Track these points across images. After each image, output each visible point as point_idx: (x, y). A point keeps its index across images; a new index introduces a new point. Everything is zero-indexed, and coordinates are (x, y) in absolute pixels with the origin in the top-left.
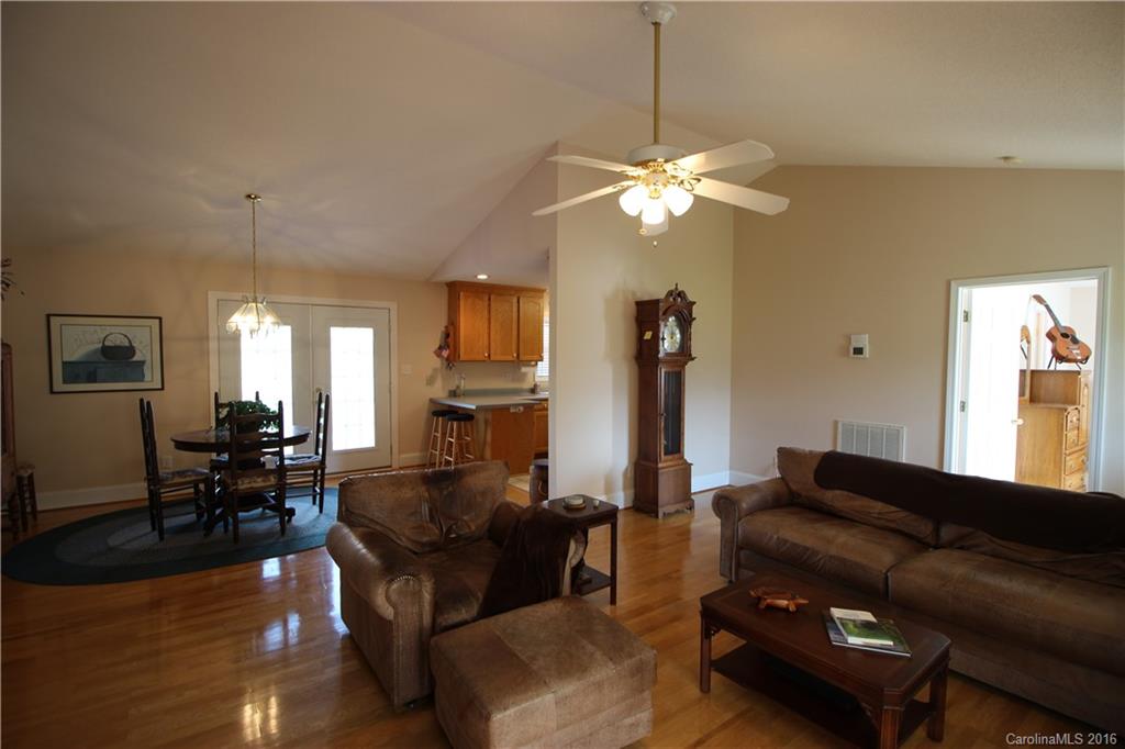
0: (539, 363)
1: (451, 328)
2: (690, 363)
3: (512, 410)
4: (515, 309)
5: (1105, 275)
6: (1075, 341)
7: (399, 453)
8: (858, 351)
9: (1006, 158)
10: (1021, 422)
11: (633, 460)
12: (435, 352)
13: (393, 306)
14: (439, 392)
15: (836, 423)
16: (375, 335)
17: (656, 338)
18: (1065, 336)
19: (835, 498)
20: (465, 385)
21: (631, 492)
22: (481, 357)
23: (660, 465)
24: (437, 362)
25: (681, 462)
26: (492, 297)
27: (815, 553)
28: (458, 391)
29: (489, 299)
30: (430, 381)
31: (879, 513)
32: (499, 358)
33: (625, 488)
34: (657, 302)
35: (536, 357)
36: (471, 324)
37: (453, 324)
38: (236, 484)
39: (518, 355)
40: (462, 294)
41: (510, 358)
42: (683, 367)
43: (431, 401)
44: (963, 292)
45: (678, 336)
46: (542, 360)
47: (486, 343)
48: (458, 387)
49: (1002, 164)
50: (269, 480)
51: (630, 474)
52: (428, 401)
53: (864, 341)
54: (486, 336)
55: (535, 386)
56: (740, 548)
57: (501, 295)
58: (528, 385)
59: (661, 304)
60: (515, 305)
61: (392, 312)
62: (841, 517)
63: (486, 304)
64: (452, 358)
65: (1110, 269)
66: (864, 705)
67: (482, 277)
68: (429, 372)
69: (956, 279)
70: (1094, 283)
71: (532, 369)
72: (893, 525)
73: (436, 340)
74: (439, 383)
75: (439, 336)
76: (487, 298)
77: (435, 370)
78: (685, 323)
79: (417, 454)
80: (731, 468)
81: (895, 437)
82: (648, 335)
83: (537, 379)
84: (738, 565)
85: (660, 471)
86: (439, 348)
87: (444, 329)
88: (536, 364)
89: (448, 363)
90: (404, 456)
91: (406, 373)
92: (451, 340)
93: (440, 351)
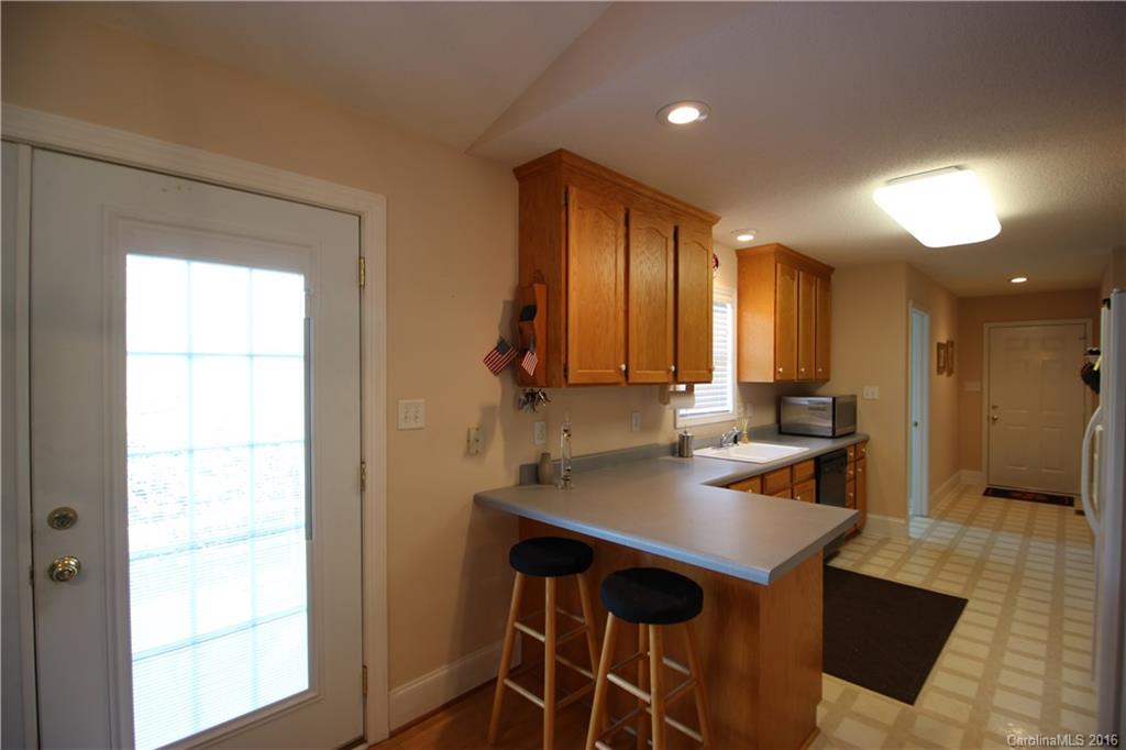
1: (539, 290)
4: (671, 254)
12: (487, 362)
13: (375, 207)
14: (495, 473)
16: (307, 290)
22: (610, 374)
24: (491, 388)
28: (547, 469)
29: (626, 219)
30: (475, 446)
32: (641, 375)
37: (539, 278)
40: (574, 193)
41: (663, 377)
43: (479, 500)
48: (545, 456)
52: (470, 504)
58: (665, 437)
60: (671, 246)
61: (367, 224)
63: (622, 230)
64: (541, 381)
68: (474, 419)
71: (679, 402)
73: (488, 330)
74: (496, 450)
76: (622, 216)
77: (488, 412)
79: (441, 672)
86: (501, 347)
87: (509, 297)
88: (690, 390)
89: (529, 392)
90: (401, 691)
91: (413, 425)
92: (539, 321)
93: (508, 356)
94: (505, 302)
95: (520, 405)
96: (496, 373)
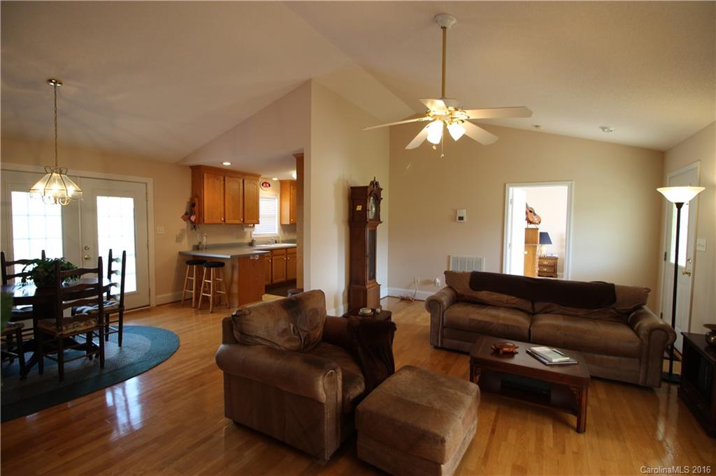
0: (256, 225)
1: (197, 199)
2: (379, 225)
3: (251, 258)
4: (241, 187)
5: (571, 184)
6: (535, 214)
7: (156, 294)
8: (461, 218)
9: (537, 126)
10: (526, 253)
11: (347, 284)
12: (183, 217)
13: (150, 181)
14: (186, 246)
15: (449, 257)
16: (134, 201)
17: (365, 209)
18: (531, 212)
19: (484, 295)
20: (205, 241)
21: (346, 305)
22: (219, 221)
23: (367, 287)
24: (184, 225)
25: (374, 284)
26: (226, 178)
27: (492, 323)
28: (200, 246)
29: (224, 180)
30: (179, 239)
31: (507, 301)
32: (230, 222)
33: (343, 303)
34: (366, 187)
35: (255, 221)
36: (211, 196)
37: (197, 196)
38: (61, 330)
39: (244, 221)
40: (205, 175)
41: (238, 222)
42: (376, 227)
43: (180, 253)
44: (511, 189)
45: (374, 209)
46: (258, 223)
47: (222, 210)
48: (200, 243)
49: (535, 129)
50: (92, 324)
51: (346, 294)
52: (178, 254)
53: (463, 213)
54: (222, 206)
55: (253, 241)
56: (444, 327)
57: (232, 177)
58: (247, 240)
59: (369, 189)
60: (241, 185)
61: (149, 185)
62: (489, 305)
63: (222, 182)
64: (197, 222)
65: (574, 182)
66: (572, 389)
67: (227, 164)
68: (179, 232)
69: (508, 183)
70: (566, 187)
71: (250, 229)
72: (514, 306)
73: (183, 208)
74: (186, 241)
75: (186, 204)
76: (222, 179)
77: (183, 231)
78: (378, 200)
79: (170, 294)
80: (388, 286)
81: (479, 262)
82: (359, 208)
83: (253, 236)
84: (443, 337)
85: (368, 291)
86: (186, 214)
87: (189, 200)
88: (254, 226)
89: (194, 226)
90: (159, 296)
91: (161, 233)
92: (196, 208)
93: (187, 216)
94: (188, 202)
95: (192, 229)
96: (185, 220)
